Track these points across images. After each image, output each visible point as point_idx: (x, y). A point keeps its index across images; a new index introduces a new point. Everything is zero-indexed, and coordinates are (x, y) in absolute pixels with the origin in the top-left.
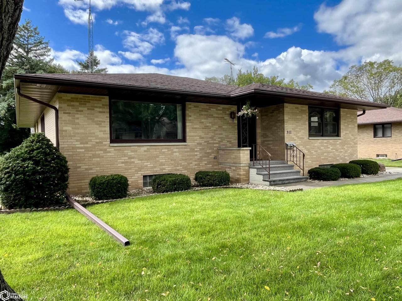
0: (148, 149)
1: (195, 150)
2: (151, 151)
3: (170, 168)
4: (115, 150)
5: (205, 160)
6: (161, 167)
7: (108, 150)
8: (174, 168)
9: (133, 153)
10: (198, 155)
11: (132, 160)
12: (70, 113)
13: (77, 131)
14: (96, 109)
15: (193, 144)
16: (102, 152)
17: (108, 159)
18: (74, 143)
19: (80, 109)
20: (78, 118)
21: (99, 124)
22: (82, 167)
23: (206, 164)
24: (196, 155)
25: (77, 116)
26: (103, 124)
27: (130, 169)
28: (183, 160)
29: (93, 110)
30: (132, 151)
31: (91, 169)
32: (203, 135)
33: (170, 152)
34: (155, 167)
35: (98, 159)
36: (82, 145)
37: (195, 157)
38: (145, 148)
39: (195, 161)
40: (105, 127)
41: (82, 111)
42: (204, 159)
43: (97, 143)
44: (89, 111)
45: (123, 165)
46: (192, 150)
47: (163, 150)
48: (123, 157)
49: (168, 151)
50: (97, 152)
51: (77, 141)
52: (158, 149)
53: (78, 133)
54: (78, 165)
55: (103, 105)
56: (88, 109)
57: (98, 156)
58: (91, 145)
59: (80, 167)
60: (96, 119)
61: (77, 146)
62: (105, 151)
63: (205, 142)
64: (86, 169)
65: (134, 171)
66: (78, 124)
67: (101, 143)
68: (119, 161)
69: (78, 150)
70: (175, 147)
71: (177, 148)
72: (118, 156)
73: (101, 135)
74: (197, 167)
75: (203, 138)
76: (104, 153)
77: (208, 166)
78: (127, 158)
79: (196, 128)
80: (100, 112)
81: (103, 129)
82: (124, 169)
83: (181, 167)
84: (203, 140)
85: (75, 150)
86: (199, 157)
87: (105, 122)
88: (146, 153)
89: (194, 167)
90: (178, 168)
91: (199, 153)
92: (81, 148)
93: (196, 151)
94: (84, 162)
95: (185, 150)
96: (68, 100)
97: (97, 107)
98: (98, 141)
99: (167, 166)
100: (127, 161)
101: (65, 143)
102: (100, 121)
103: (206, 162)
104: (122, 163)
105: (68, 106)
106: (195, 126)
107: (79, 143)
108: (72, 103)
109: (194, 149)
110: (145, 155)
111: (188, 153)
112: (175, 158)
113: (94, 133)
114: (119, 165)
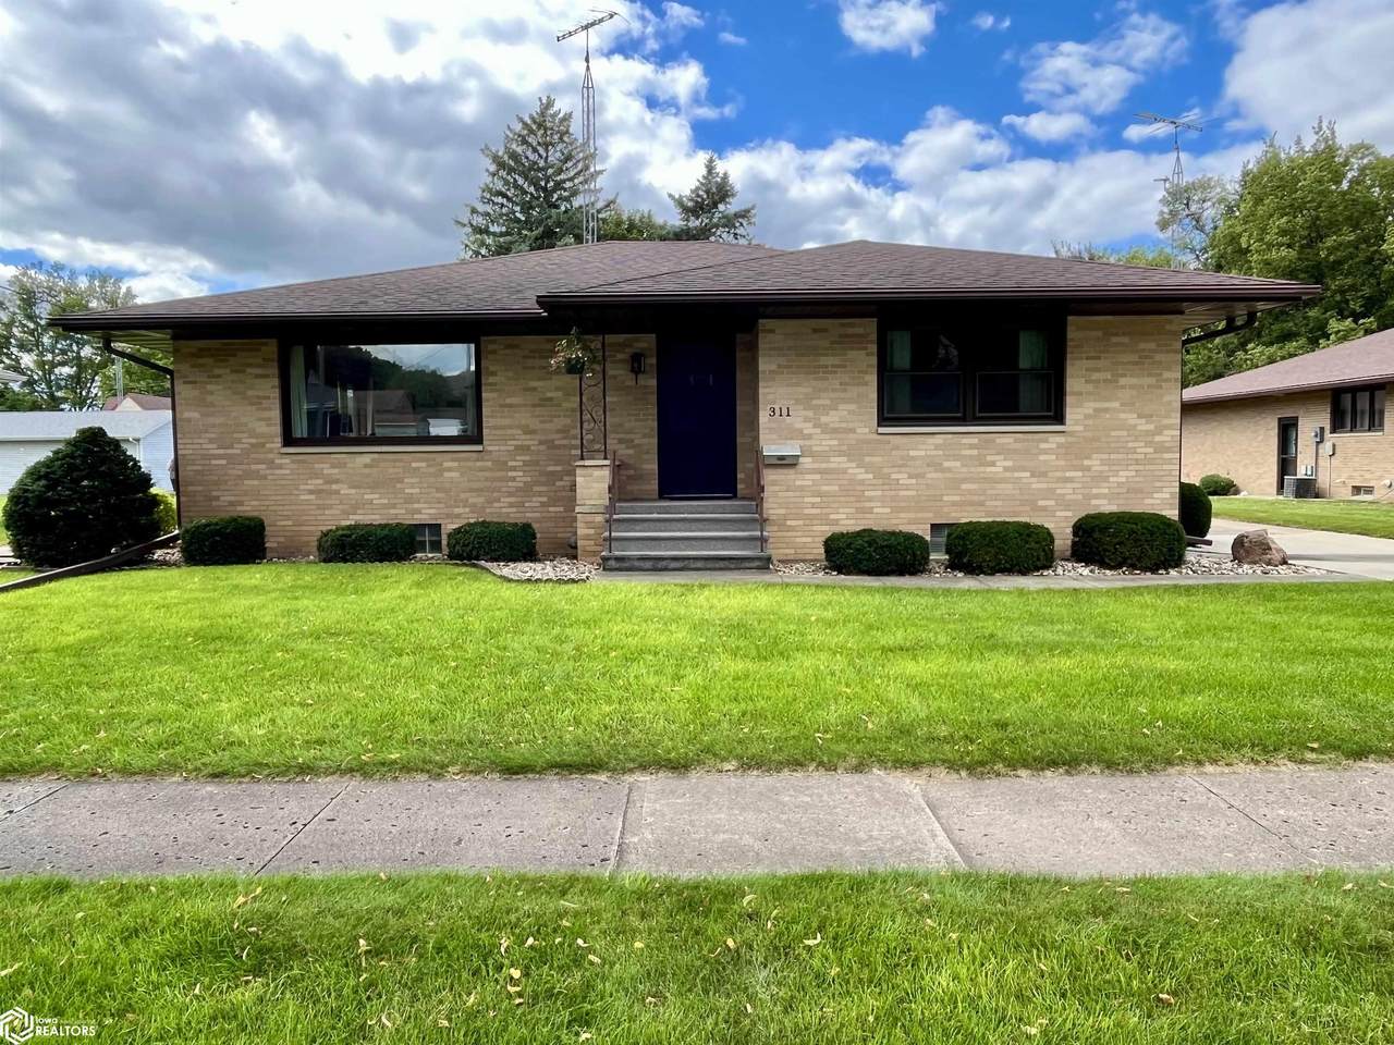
0: (373, 460)
1: (510, 464)
2: (382, 464)
3: (432, 511)
4: (293, 462)
5: (540, 494)
6: (410, 506)
7: (277, 461)
8: (445, 511)
9: (336, 471)
10: (518, 479)
11: (334, 487)
12: (195, 382)
13: (211, 420)
14: (249, 370)
15: (502, 448)
16: (264, 466)
17: (278, 482)
18: (204, 446)
19: (217, 371)
20: (212, 393)
21: (257, 402)
22: (222, 498)
23: (543, 504)
24: (513, 479)
25: (209, 387)
26: (265, 403)
27: (330, 507)
28: (471, 490)
29: (244, 372)
30: (333, 467)
31: (241, 503)
32: (534, 424)
33: (432, 470)
34: (394, 506)
35: (256, 482)
36: (222, 451)
37: (510, 484)
38: (367, 459)
39: (510, 494)
40: (270, 409)
41: (219, 376)
42: (536, 489)
43: (252, 445)
44: (234, 377)
45: (313, 497)
46: (502, 465)
47: (414, 465)
48: (311, 478)
49: (428, 466)
50: (254, 467)
51: (211, 441)
52: (401, 461)
53: (214, 426)
54: (215, 493)
55: (264, 359)
56: (232, 371)
57: (257, 475)
58: (239, 451)
59: (217, 498)
60: (250, 393)
61: (212, 452)
62: (271, 464)
63: (541, 443)
64: (232, 504)
65: (338, 512)
66: (212, 405)
67: (263, 445)
68: (302, 487)
69: (214, 462)
70: (450, 455)
71: (453, 460)
72: (302, 477)
73: (262, 428)
74: (514, 510)
75: (533, 432)
76: (268, 469)
77: (551, 509)
78: (320, 481)
79: (510, 406)
80: (258, 376)
81: (266, 414)
82: (314, 507)
83: (467, 510)
84: (533, 437)
85: (208, 462)
86: (521, 485)
87: (269, 398)
88: (367, 471)
89: (504, 510)
90: (457, 511)
91: (521, 474)
92: (220, 457)
93: (514, 469)
94: (226, 488)
95: (479, 464)
96: (193, 355)
97: (250, 365)
98: (254, 441)
99: (426, 505)
100: (321, 487)
101: (188, 446)
102: (258, 397)
103: (545, 499)
104: (311, 492)
105: (193, 366)
106: (508, 401)
107: (215, 446)
108: (201, 361)
109: (506, 463)
110: (368, 476)
111: (487, 474)
112: (447, 485)
113: (246, 425)
114: (302, 497)
